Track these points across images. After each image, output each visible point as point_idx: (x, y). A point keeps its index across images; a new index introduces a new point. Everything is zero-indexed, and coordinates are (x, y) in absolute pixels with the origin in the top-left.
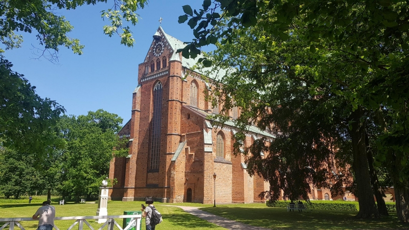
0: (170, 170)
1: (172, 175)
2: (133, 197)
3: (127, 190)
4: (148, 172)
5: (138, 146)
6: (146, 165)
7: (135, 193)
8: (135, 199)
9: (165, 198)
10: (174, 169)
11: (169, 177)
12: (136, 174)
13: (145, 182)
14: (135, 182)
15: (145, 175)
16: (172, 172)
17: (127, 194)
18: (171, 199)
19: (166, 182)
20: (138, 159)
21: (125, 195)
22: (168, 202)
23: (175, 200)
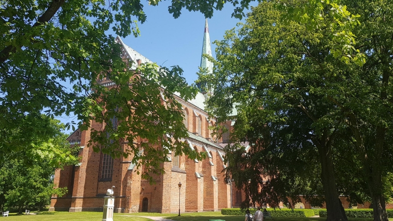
0: (126, 179)
1: (128, 185)
2: (81, 208)
3: (75, 200)
4: (99, 181)
5: (89, 154)
6: (98, 174)
7: (83, 203)
8: (84, 210)
9: (120, 208)
10: (131, 178)
11: (125, 186)
12: (86, 183)
13: (95, 191)
14: (84, 192)
15: (96, 184)
16: (129, 181)
17: (75, 204)
18: (127, 209)
19: (121, 191)
20: (88, 167)
21: (72, 205)
22: (122, 212)
23: (131, 210)
